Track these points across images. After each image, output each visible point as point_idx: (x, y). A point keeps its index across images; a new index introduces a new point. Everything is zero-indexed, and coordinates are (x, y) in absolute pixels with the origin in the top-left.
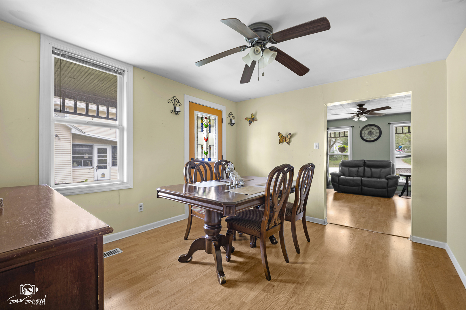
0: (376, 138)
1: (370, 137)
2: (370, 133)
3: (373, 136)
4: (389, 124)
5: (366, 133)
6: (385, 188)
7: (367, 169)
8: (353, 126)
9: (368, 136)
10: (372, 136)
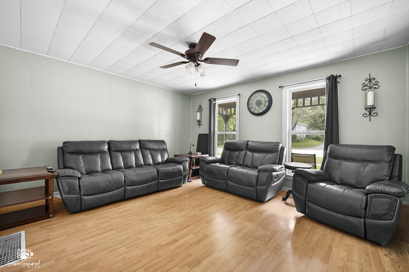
0: (264, 109)
1: (258, 109)
2: (259, 103)
3: (262, 106)
4: (280, 87)
5: (254, 103)
6: (254, 187)
7: (249, 153)
8: (239, 94)
9: (255, 107)
10: (260, 107)
